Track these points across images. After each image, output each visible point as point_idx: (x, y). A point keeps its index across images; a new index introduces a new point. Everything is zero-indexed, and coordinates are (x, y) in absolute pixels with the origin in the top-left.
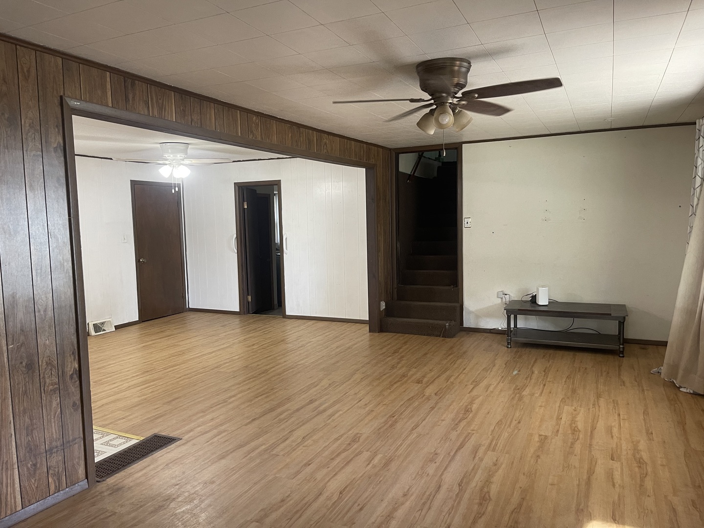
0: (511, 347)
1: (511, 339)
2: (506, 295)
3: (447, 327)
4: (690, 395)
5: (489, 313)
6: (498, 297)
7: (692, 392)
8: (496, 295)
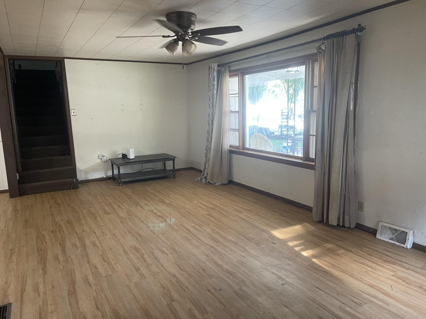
0: (121, 185)
1: (121, 180)
2: (104, 156)
3: (75, 182)
4: (221, 186)
5: (94, 169)
6: (99, 158)
7: (221, 184)
8: (97, 158)
